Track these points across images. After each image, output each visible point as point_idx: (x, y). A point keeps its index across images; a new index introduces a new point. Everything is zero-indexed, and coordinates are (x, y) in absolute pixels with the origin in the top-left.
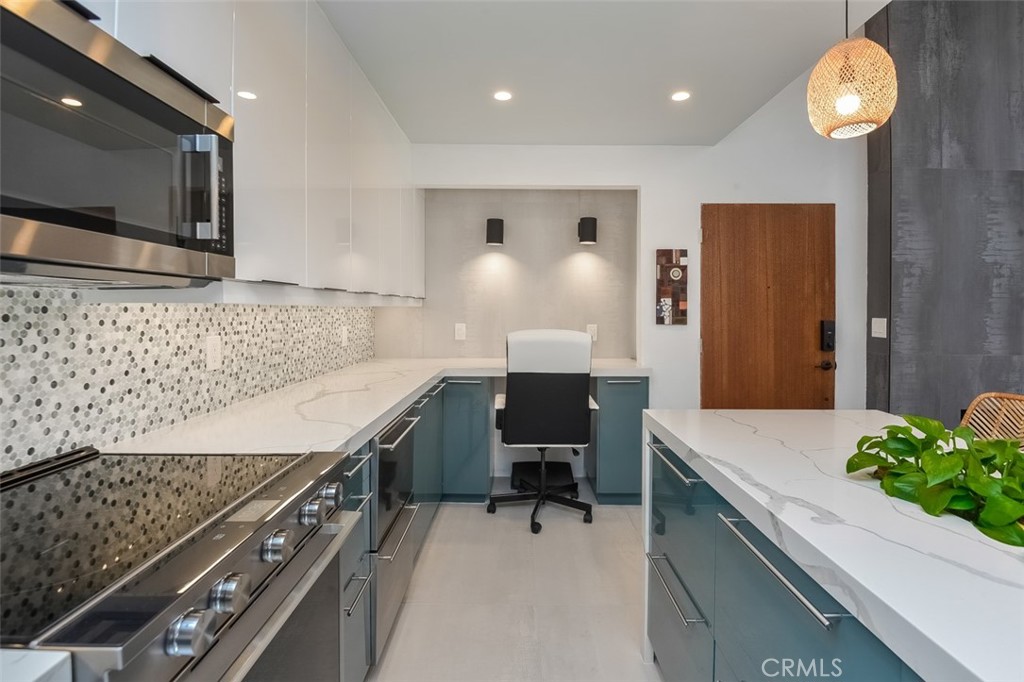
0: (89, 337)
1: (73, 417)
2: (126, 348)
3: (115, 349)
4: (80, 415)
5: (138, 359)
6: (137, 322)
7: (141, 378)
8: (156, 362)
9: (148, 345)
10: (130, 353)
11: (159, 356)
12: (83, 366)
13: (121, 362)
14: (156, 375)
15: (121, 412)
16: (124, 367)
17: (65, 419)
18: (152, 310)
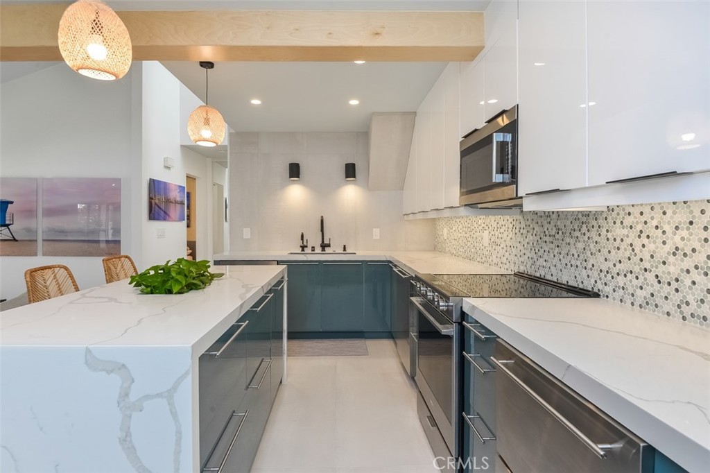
0: (607, 231)
1: (599, 275)
2: (628, 241)
3: (622, 240)
4: (602, 275)
5: (637, 250)
6: (637, 223)
7: (639, 265)
8: (652, 256)
9: (645, 241)
10: (631, 245)
11: (654, 251)
12: (604, 247)
13: (625, 250)
14: (652, 266)
15: (625, 284)
16: (627, 254)
17: (595, 274)
18: (650, 213)
